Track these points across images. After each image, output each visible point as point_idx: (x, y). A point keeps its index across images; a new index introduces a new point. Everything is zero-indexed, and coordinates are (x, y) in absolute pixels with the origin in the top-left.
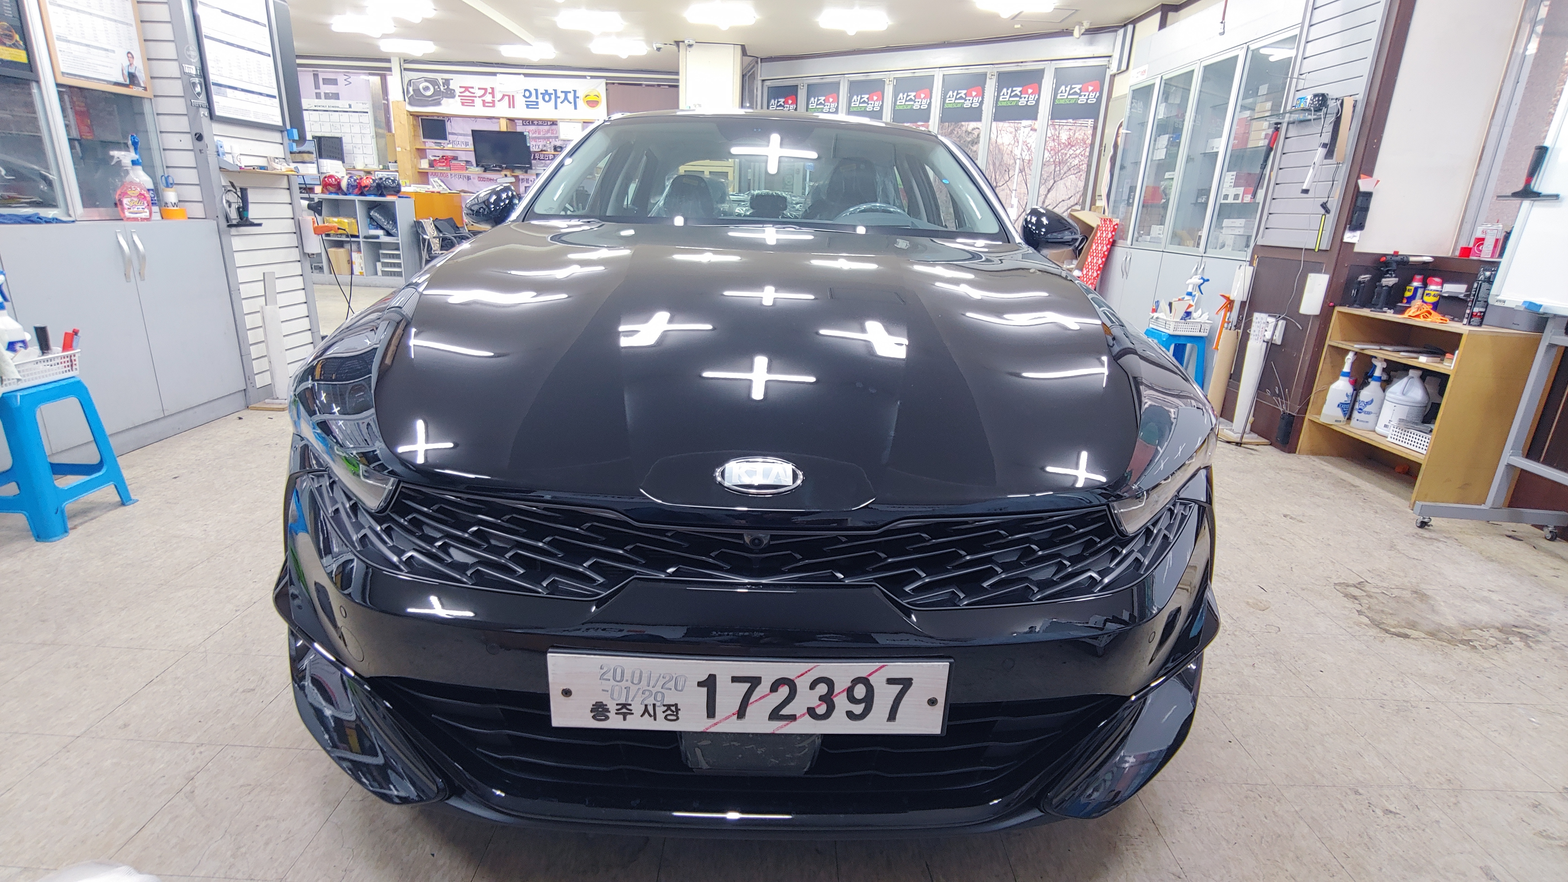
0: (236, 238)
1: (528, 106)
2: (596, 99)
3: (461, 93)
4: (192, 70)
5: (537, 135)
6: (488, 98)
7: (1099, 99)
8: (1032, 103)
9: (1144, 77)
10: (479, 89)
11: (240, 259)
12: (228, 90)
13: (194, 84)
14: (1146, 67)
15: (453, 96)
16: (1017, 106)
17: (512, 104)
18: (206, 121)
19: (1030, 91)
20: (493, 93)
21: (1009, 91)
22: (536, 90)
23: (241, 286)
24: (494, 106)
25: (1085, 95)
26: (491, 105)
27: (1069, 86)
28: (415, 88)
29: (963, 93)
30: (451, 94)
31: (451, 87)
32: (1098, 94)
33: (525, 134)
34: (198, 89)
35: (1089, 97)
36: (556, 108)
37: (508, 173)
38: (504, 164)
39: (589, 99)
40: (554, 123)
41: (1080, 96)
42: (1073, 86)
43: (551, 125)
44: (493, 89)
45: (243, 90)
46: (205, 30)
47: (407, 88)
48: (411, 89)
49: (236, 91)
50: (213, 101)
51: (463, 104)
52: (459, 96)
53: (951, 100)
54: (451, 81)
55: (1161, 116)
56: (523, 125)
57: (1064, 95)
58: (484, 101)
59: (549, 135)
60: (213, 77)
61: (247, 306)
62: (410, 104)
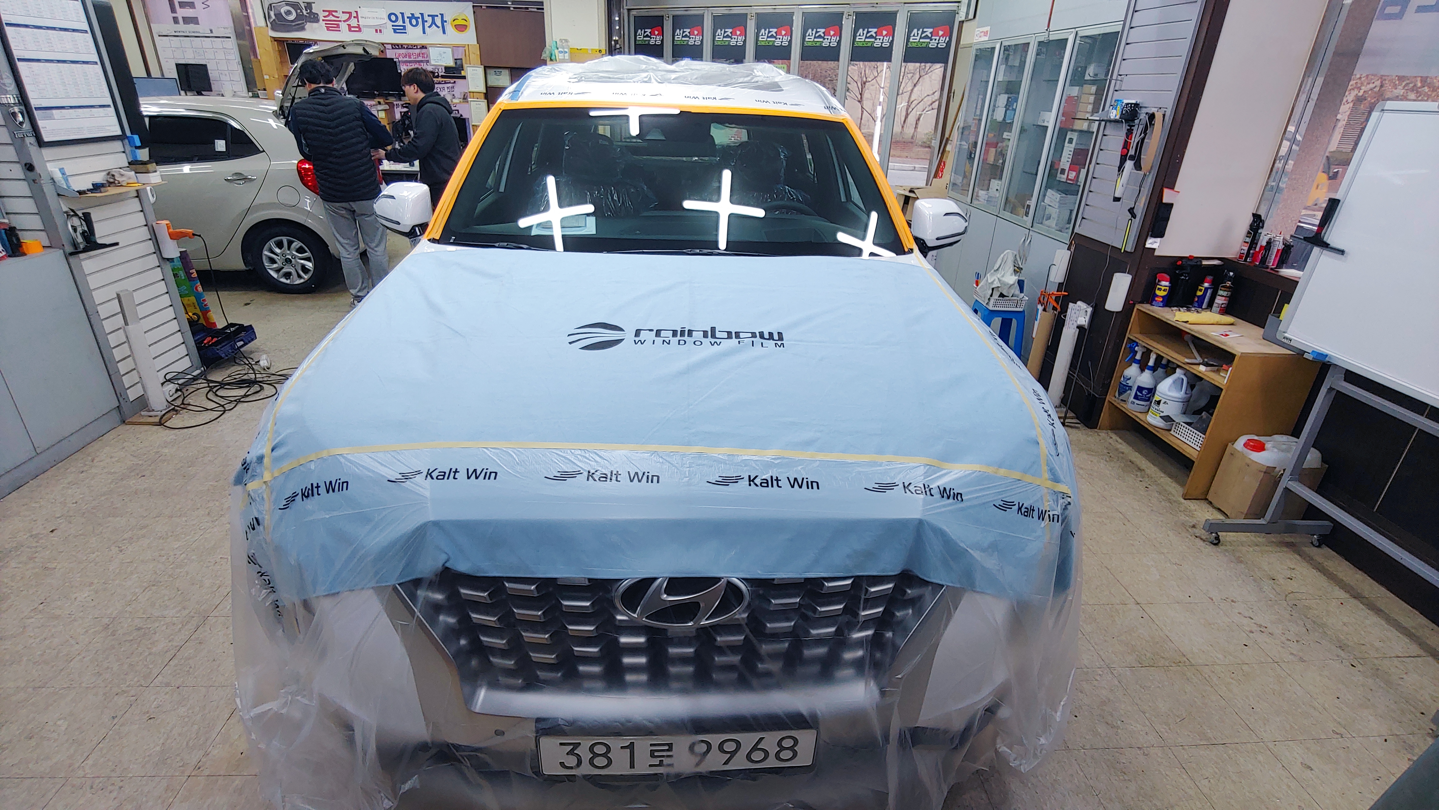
0: (87, 261)
1: (395, 31)
2: (464, 23)
3: (325, 17)
4: (11, 99)
5: (407, 59)
6: (353, 22)
7: (949, 44)
8: (886, 45)
9: (986, 38)
10: (343, 12)
11: (93, 282)
12: (54, 111)
13: (14, 114)
14: (988, 28)
15: (317, 21)
16: (872, 47)
18: (33, 149)
19: (885, 33)
20: (357, 17)
21: (865, 32)
22: (402, 14)
23: (99, 308)
24: (360, 31)
25: (935, 39)
26: (357, 29)
27: (921, 30)
28: (277, 12)
29: (822, 31)
30: (314, 18)
31: (313, 11)
32: (947, 39)
33: (395, 60)
34: (20, 118)
35: (939, 41)
36: (424, 33)
37: (382, 101)
38: (377, 91)
39: (457, 22)
40: (423, 47)
41: (931, 40)
42: (925, 30)
43: (420, 48)
44: (356, 12)
45: (71, 107)
46: (17, 53)
47: (269, 13)
48: (272, 13)
49: (63, 111)
50: (38, 126)
51: (328, 29)
52: (323, 20)
53: (810, 38)
54: (313, 4)
55: (1000, 78)
56: (393, 48)
57: (916, 38)
58: (349, 25)
59: (420, 59)
60: (35, 101)
61: (108, 326)
62: (273, 29)
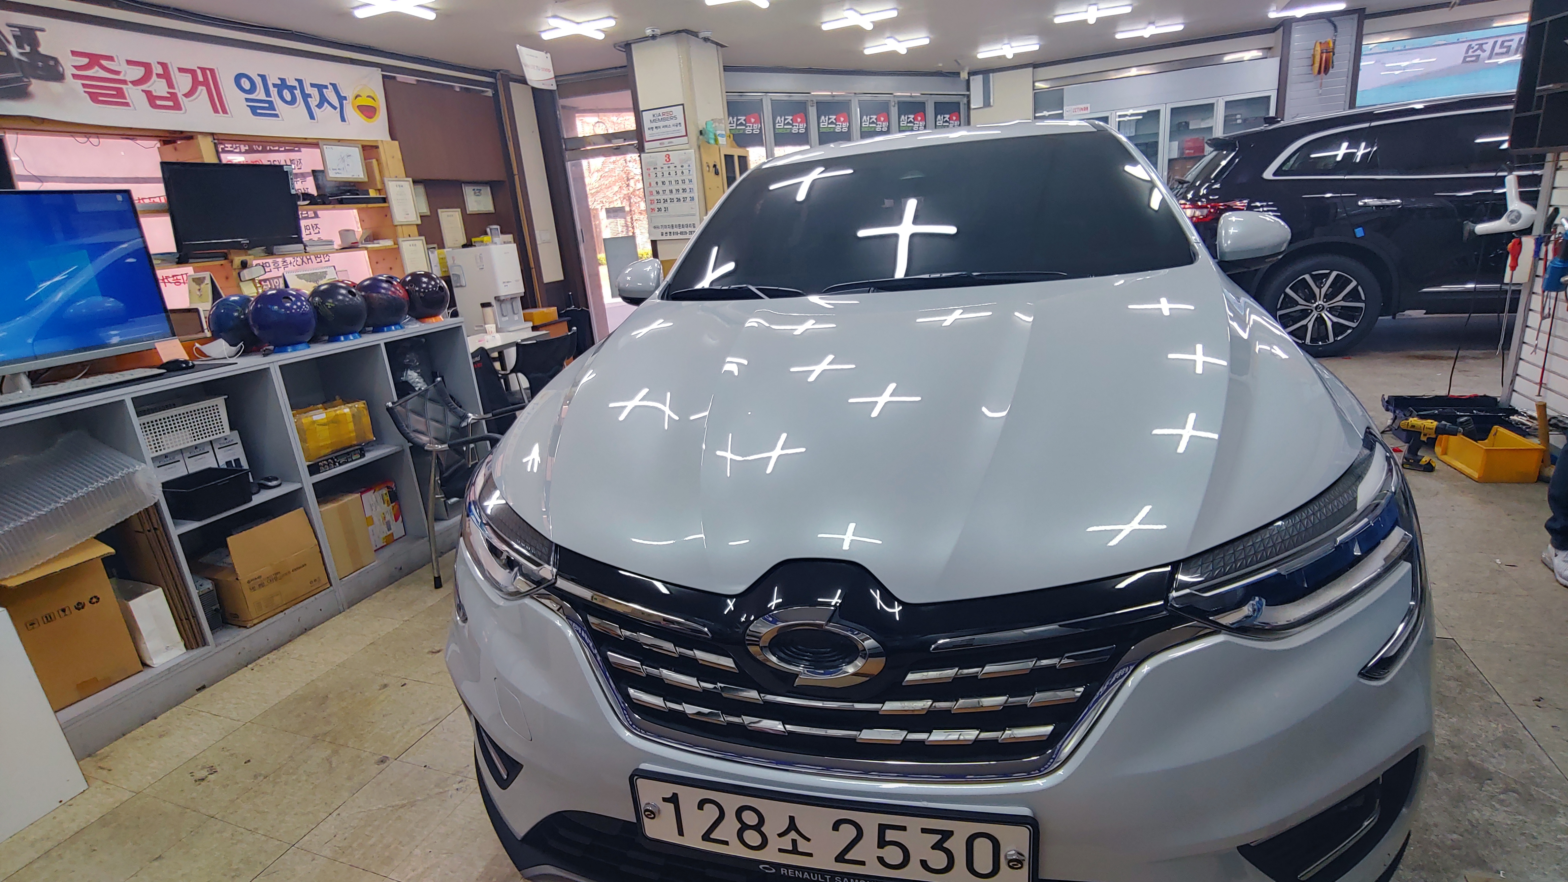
1: (254, 111)
2: (372, 104)
3: (77, 67)
6: (156, 87)
10: (129, 62)
15: (59, 77)
17: (218, 105)
20: (169, 76)
24: (177, 107)
26: (171, 104)
30: (50, 70)
36: (312, 117)
39: (360, 102)
44: (167, 66)
51: (89, 98)
52: (76, 77)
58: (148, 93)
